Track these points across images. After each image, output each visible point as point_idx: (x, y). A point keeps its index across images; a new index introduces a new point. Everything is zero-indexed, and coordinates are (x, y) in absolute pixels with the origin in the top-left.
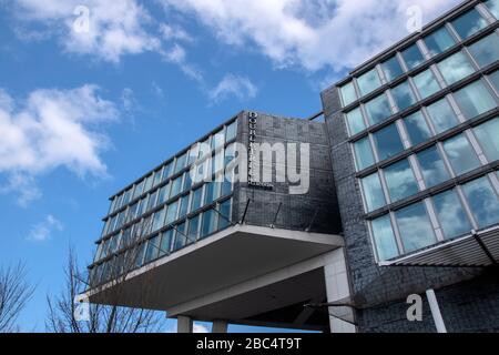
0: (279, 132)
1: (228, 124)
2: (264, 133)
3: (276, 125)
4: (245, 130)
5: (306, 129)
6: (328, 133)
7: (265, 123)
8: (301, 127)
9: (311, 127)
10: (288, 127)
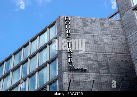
0: (87, 29)
1: (50, 27)
2: (77, 31)
3: (85, 25)
4: (63, 30)
5: (106, 25)
6: (123, 27)
7: (76, 24)
8: (103, 24)
9: (111, 24)
10: (94, 25)
